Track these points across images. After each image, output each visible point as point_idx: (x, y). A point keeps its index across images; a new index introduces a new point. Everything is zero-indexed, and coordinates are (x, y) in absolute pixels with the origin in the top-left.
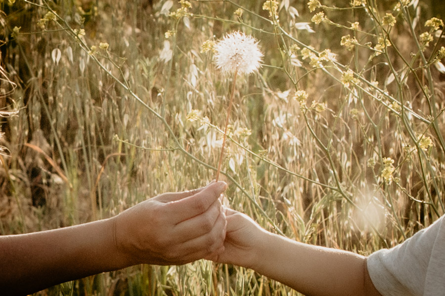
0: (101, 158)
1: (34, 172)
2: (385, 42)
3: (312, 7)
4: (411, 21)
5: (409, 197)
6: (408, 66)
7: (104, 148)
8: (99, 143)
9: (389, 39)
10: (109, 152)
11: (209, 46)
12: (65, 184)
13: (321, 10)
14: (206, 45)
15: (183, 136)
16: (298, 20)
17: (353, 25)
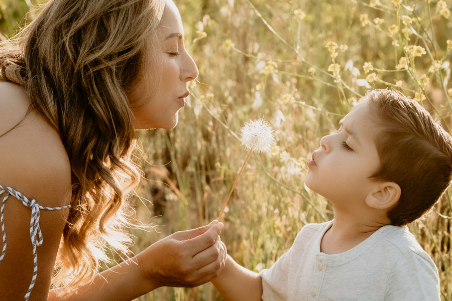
0: (208, 180)
1: (155, 191)
2: (421, 96)
3: (366, 70)
4: (442, 79)
5: (437, 214)
6: (438, 114)
7: (210, 173)
8: (206, 169)
9: (424, 94)
10: (213, 177)
11: (288, 98)
12: (178, 202)
13: (374, 71)
14: (286, 98)
15: (270, 165)
16: (358, 78)
17: (397, 83)
